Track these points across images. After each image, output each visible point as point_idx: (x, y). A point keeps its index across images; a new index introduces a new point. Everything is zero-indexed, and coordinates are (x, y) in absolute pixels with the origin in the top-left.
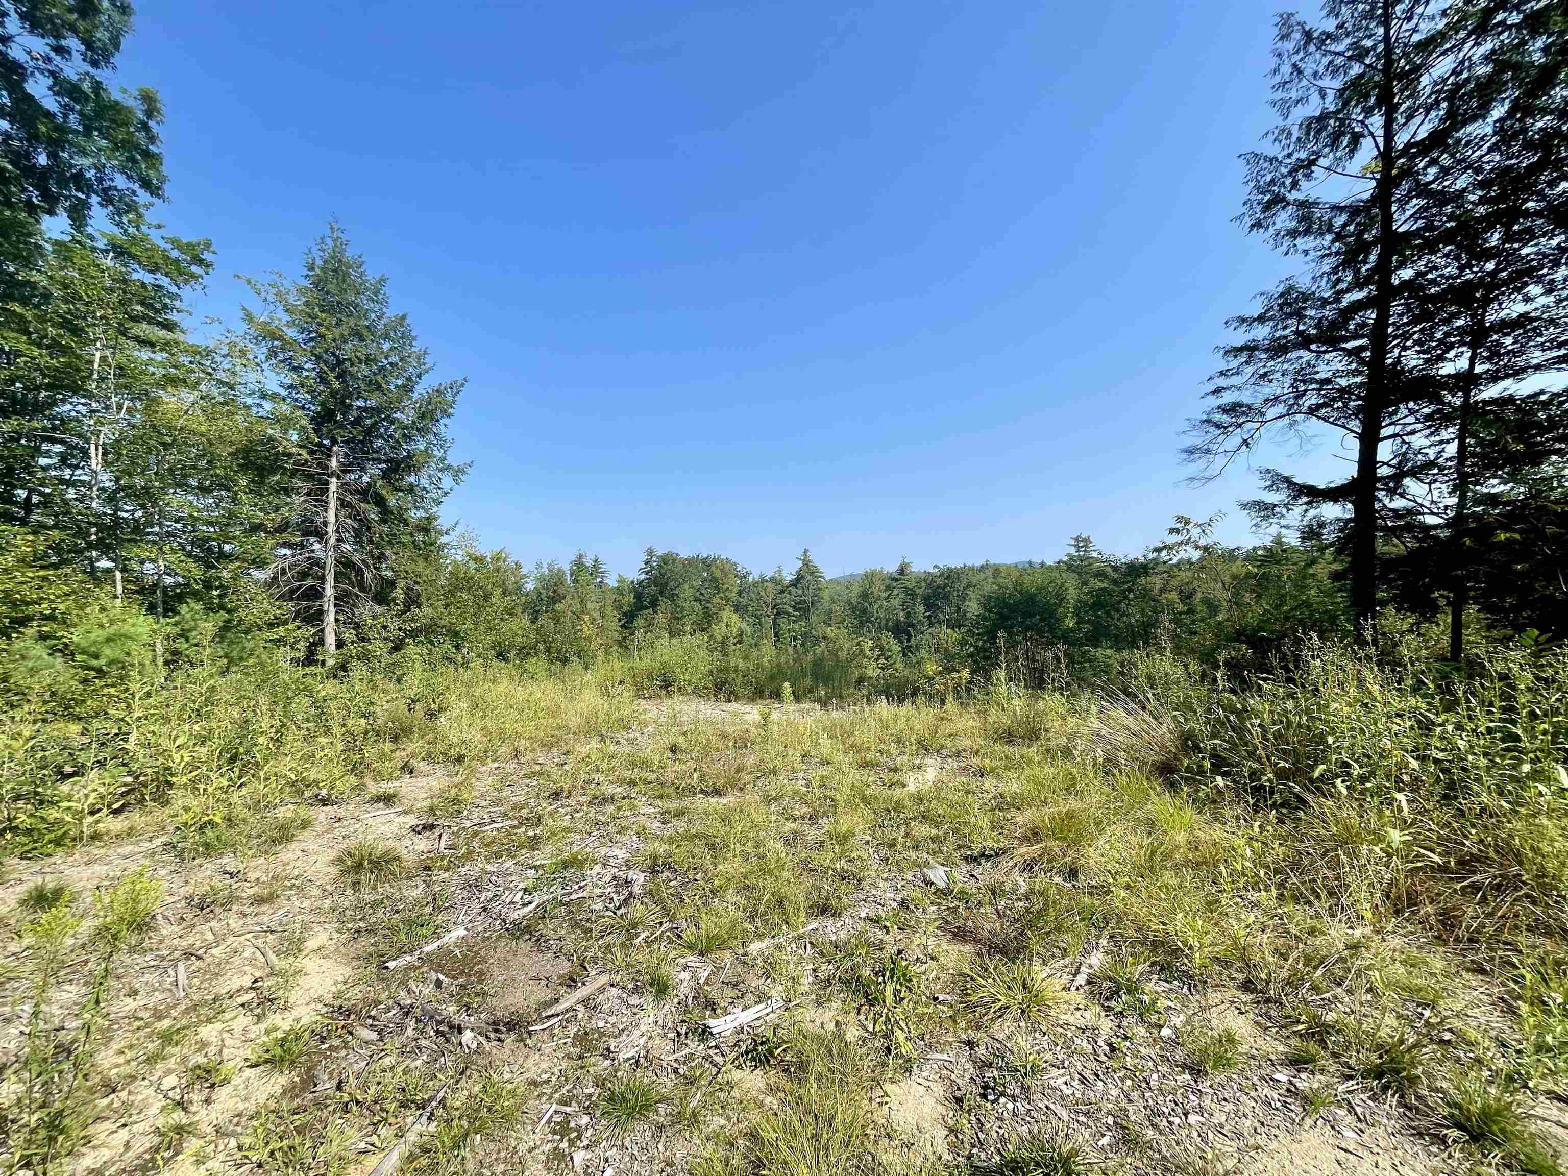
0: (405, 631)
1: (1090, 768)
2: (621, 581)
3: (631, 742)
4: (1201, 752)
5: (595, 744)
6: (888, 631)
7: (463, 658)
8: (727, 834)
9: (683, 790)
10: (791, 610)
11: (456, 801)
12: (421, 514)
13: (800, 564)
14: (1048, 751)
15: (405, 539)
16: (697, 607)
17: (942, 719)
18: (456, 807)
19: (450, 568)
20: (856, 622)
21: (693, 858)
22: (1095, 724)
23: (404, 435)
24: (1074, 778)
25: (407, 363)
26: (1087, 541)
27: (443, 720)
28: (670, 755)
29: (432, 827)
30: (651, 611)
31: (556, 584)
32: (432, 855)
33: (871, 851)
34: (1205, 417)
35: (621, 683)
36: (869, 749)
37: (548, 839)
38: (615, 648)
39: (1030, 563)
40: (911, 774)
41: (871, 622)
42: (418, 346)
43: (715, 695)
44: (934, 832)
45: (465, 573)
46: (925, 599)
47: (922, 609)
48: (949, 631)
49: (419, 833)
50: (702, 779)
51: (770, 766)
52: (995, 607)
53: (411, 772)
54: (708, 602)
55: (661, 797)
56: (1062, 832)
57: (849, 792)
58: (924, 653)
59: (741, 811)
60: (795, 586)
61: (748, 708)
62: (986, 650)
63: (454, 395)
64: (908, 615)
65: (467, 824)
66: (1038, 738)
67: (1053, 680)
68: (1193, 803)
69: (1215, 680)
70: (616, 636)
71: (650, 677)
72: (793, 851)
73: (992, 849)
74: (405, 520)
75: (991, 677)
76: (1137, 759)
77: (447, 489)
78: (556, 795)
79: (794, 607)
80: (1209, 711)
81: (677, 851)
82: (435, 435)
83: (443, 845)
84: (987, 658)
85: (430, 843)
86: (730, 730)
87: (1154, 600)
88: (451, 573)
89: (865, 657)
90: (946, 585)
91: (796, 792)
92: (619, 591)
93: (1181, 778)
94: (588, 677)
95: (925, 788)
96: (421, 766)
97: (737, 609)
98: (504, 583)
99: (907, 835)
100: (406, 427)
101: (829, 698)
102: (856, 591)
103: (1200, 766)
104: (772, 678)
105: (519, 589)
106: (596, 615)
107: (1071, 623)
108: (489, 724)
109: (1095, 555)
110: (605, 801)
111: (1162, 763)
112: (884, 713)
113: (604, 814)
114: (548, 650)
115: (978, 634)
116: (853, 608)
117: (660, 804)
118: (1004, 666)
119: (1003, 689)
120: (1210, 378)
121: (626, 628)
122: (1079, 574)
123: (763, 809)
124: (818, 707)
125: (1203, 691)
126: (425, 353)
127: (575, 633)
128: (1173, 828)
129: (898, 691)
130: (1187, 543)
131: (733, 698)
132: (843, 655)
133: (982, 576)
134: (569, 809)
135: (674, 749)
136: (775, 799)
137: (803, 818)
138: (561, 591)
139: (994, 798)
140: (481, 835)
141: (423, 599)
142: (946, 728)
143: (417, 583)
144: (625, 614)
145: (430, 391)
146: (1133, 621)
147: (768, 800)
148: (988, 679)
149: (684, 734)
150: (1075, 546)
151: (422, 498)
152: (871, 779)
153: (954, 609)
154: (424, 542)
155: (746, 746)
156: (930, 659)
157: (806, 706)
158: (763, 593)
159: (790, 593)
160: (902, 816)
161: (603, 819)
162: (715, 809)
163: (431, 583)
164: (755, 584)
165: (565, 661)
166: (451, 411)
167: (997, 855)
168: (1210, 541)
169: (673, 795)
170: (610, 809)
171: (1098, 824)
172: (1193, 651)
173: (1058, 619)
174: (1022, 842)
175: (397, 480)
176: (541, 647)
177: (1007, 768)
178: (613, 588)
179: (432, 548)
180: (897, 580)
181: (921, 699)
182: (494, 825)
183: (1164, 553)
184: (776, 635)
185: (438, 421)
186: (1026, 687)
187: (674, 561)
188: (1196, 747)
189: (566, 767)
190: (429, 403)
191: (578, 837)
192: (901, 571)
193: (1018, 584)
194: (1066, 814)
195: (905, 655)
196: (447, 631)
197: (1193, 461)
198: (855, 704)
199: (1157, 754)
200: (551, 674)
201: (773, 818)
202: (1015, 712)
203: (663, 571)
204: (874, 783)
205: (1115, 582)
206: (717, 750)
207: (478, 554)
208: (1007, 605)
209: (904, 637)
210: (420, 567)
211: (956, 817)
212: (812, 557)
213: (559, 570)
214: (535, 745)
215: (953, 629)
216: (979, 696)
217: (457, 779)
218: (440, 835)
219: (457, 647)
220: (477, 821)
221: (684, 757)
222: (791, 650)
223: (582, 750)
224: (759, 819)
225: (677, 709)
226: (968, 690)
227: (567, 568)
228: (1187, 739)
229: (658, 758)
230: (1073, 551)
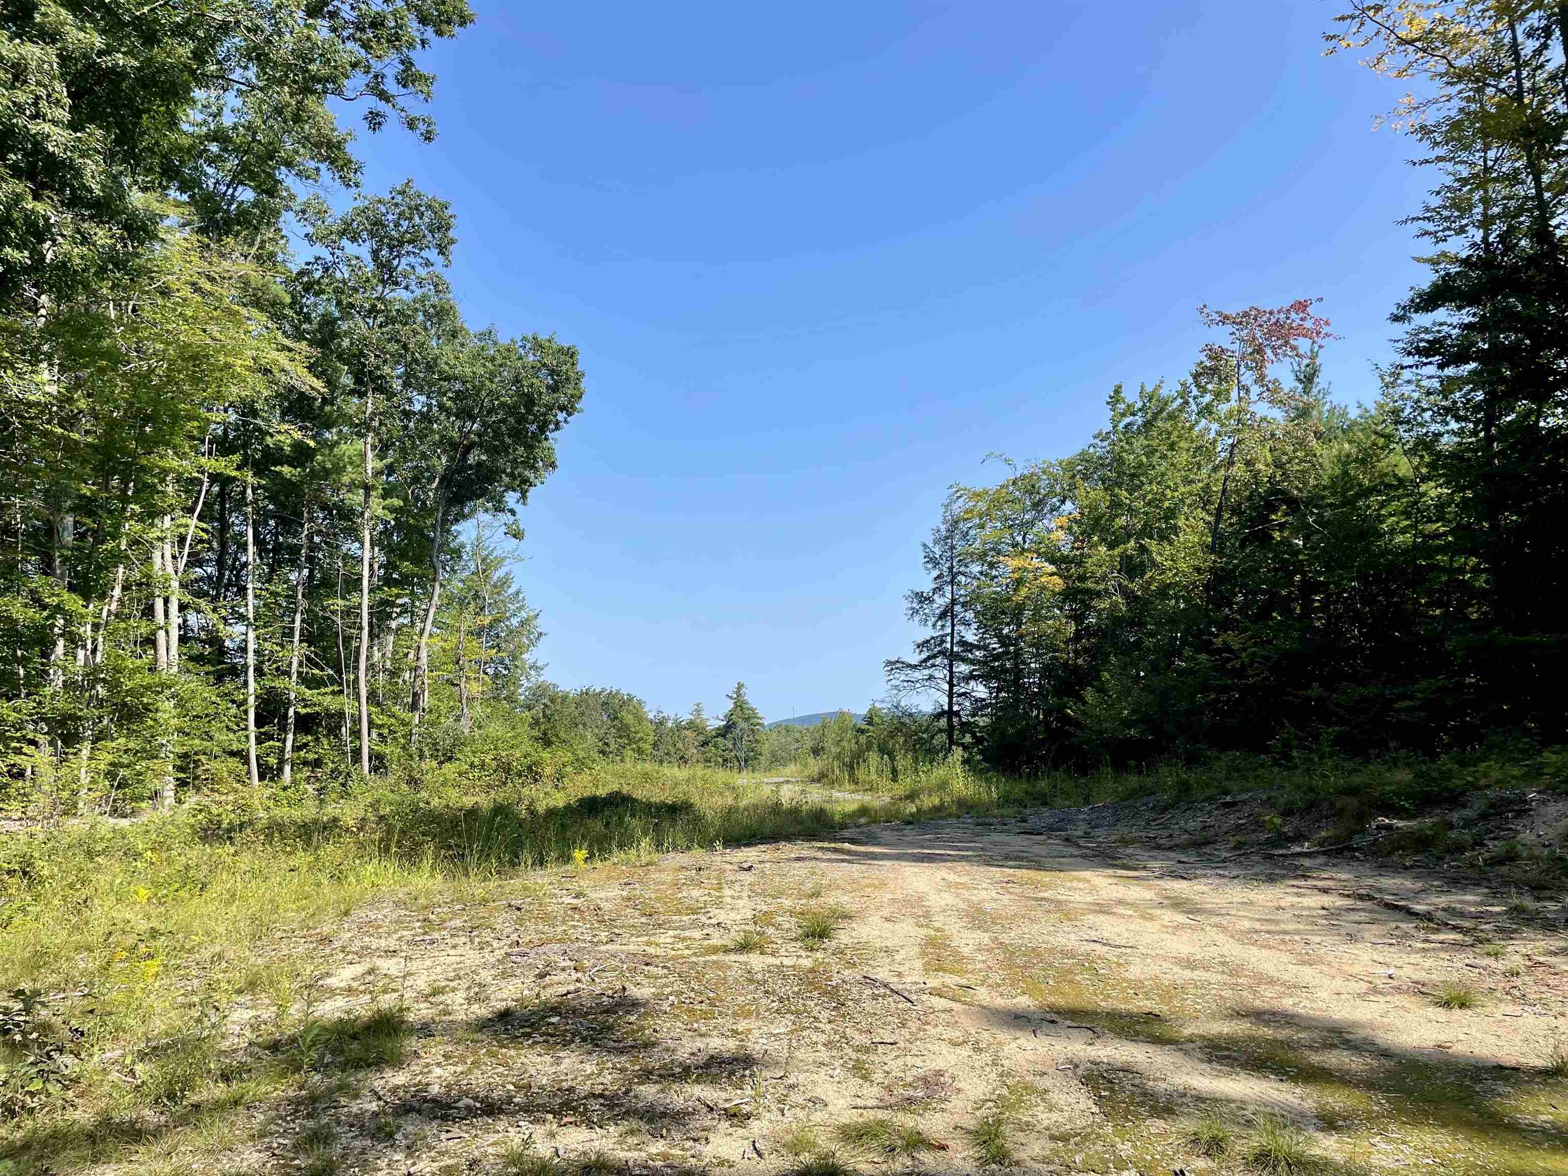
13: (730, 705)
60: (724, 736)
158: (679, 745)
159: (716, 746)
187: (564, 699)
212: (748, 695)
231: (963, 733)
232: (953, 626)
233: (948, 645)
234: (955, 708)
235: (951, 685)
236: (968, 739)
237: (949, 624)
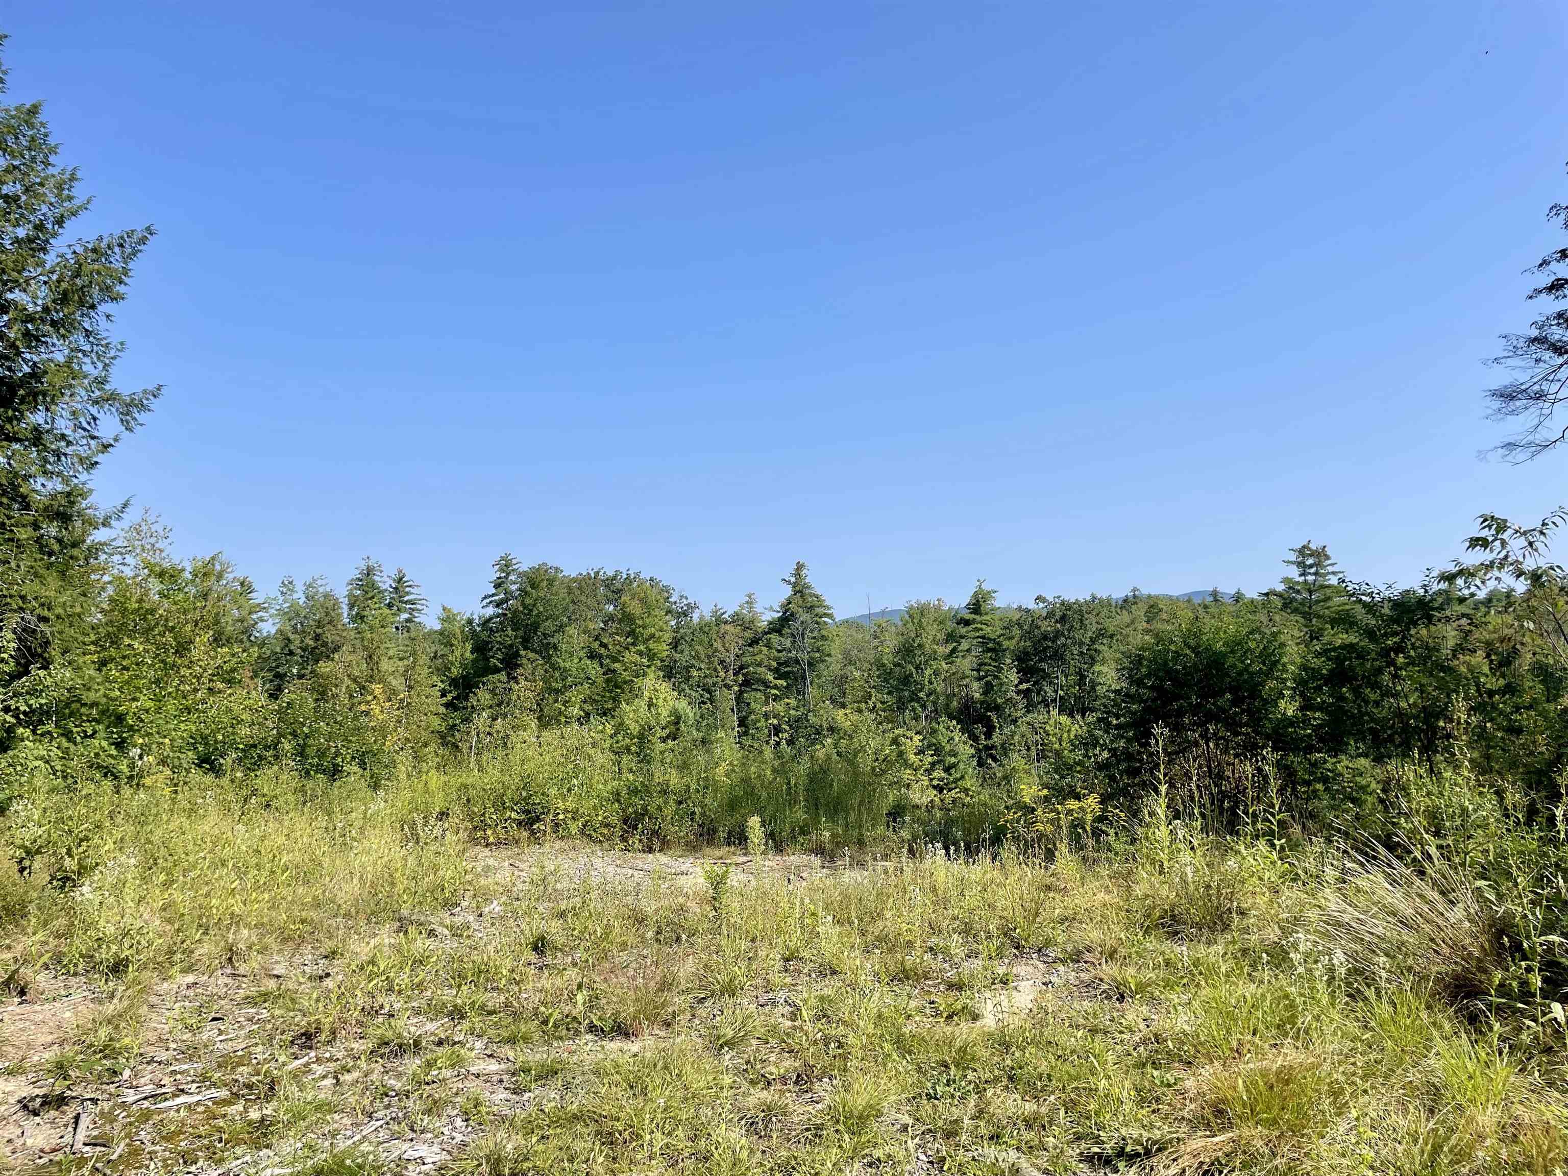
0: (16, 713)
1: (1321, 986)
2: (448, 618)
3: (456, 932)
4: (1525, 958)
5: (386, 936)
6: (951, 717)
7: (132, 766)
8: (639, 1112)
9: (556, 1026)
10: (770, 677)
11: (108, 1051)
12: (56, 485)
13: (788, 591)
14: (1245, 951)
15: (24, 534)
16: (594, 669)
17: (1049, 888)
18: (107, 1063)
19: (110, 590)
20: (891, 700)
21: (571, 1160)
22: (1331, 900)
23: (27, 334)
24: (1292, 1006)
25: (36, 195)
26: (1320, 555)
27: (86, 892)
28: (533, 957)
29: (61, 1101)
30: (503, 676)
31: (319, 624)
32: (59, 1156)
33: (911, 1145)
34: (1535, 333)
35: (443, 815)
36: (910, 944)
37: (288, 1125)
38: (432, 748)
39: (1215, 594)
40: (988, 994)
41: (918, 700)
42: (60, 164)
43: (624, 839)
44: (1030, 1107)
45: (140, 601)
46: (1019, 659)
47: (1013, 676)
48: (1064, 719)
49: (36, 1114)
50: (592, 1004)
51: (723, 977)
52: (1148, 676)
53: (22, 993)
54: (615, 660)
55: (512, 1040)
56: (1269, 1109)
57: (871, 1029)
58: (1016, 760)
59: (666, 1067)
60: (779, 632)
61: (686, 863)
62: (1129, 757)
63: (126, 259)
64: (988, 689)
65: (131, 1096)
66: (1226, 927)
67: (1255, 816)
68: (1511, 1053)
69: (1552, 819)
70: (436, 723)
71: (500, 805)
72: (763, 1145)
73: (1137, 1142)
74: (24, 497)
75: (1139, 810)
76: (1410, 969)
77: (107, 437)
78: (307, 1039)
79: (776, 671)
80: (1539, 880)
81: (541, 1147)
82: (88, 334)
83: (81, 1136)
84: (1133, 772)
85: (55, 1133)
86: (649, 907)
87: (1443, 669)
88: (112, 600)
89: (907, 765)
90: (1058, 634)
91: (774, 1030)
92: (444, 638)
93: (1489, 1006)
94: (378, 805)
95: (1015, 1022)
96: (41, 980)
97: (669, 672)
98: (217, 622)
99: (980, 1114)
100: (30, 319)
101: (838, 843)
102: (891, 642)
103: (1524, 983)
104: (733, 805)
105: (247, 631)
106: (397, 682)
107: (1289, 708)
108: (178, 896)
109: (1334, 581)
110: (401, 1050)
111: (1456, 977)
112: (941, 876)
113: (399, 1076)
114: (301, 752)
115: (1117, 727)
116: (886, 675)
117: (511, 1055)
118: (1163, 788)
119: (1163, 833)
120: (1545, 263)
121: (456, 708)
122: (1307, 616)
123: (708, 1063)
124: (816, 861)
125: (1531, 842)
126: (73, 178)
127: (356, 718)
128: (1472, 1101)
129: (967, 832)
130: (1501, 567)
131: (657, 845)
132: (865, 763)
133: (1125, 617)
134: (332, 1066)
135: (540, 946)
136: (730, 1044)
137: (784, 1080)
138: (329, 637)
139: (1145, 1041)
140: (157, 1118)
141: (54, 652)
142: (1057, 907)
143: (45, 620)
144: (454, 682)
145: (79, 250)
146: (1403, 704)
147: (719, 1045)
148: (1135, 814)
149: (562, 915)
150: (1300, 564)
151: (58, 454)
152: (913, 1004)
153: (1073, 678)
154: (60, 541)
155: (678, 939)
156: (1028, 772)
157: (795, 859)
158: (718, 645)
159: (768, 646)
160: (971, 1076)
161: (398, 1085)
162: (617, 1066)
163: (73, 619)
164: (703, 628)
165: (334, 773)
166: (120, 289)
167: (1148, 1153)
168: (1543, 564)
169: (536, 1036)
170: (412, 1064)
171: (1336, 1093)
172: (1513, 765)
173: (1265, 702)
174: (1195, 1128)
175: (10, 420)
176: (287, 745)
177: (1168, 985)
178: (431, 633)
179: (75, 552)
180: (967, 623)
181: (1008, 850)
182: (183, 1099)
183: (1460, 582)
184: (742, 722)
185: (93, 307)
186: (1205, 829)
187: (551, 582)
188: (1517, 947)
189: (329, 983)
190: (77, 274)
191: (347, 1121)
192: (976, 607)
193: (1193, 635)
194: (1278, 1073)
195: (981, 764)
196: (103, 713)
197: (1512, 413)
198: (886, 857)
199: (1447, 960)
200: (305, 798)
201: (727, 1080)
202: (1183, 880)
203: (528, 601)
204: (920, 1010)
205: (1370, 634)
206: (624, 946)
207: (166, 565)
208: (1170, 674)
209: (979, 729)
210: (51, 588)
211: (1072, 1078)
212: (811, 578)
213: (327, 596)
214: (269, 940)
215: (1071, 715)
216: (1117, 846)
217: (110, 1008)
218: (77, 1118)
219: (121, 745)
220: (149, 1089)
221: (560, 960)
222: (768, 752)
223: (361, 949)
224: (698, 1083)
225: (550, 866)
226: (1097, 834)
227: (342, 593)
228: (1501, 933)
229: (508, 963)
230: (1294, 573)
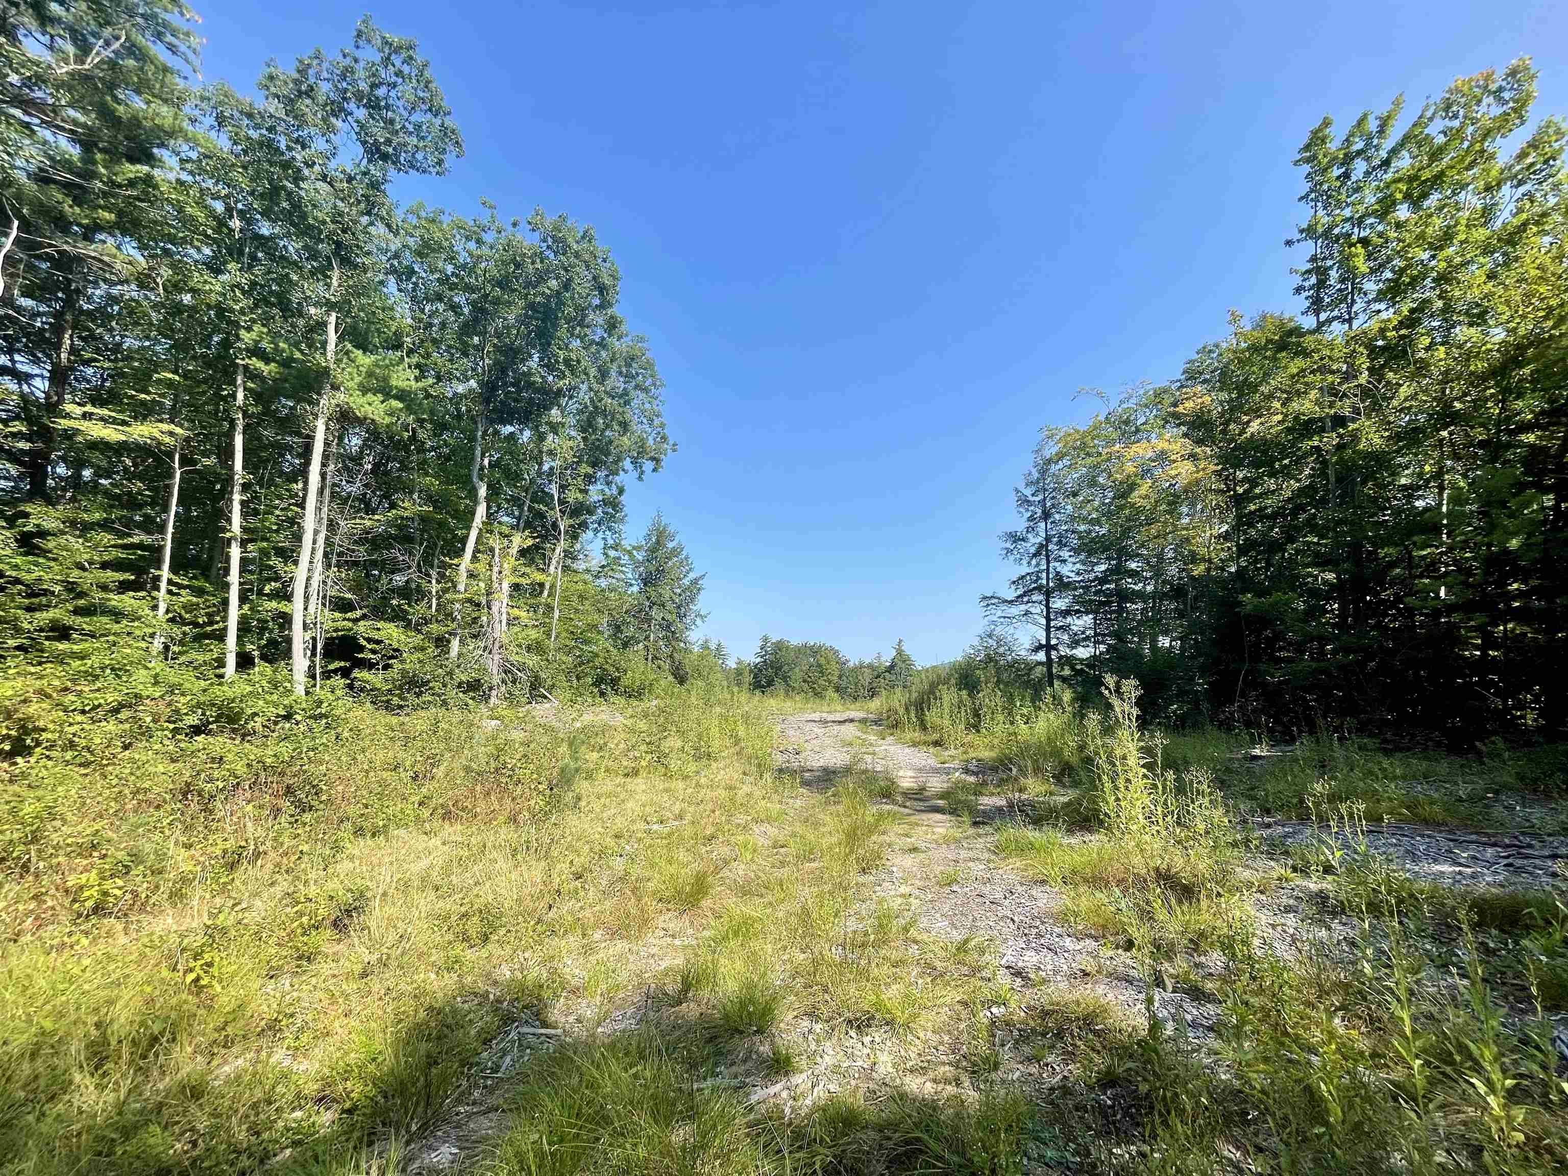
2: (740, 663)
13: (894, 653)
54: (815, 683)
60: (889, 671)
92: (738, 671)
97: (837, 689)
158: (860, 677)
159: (884, 678)
164: (854, 670)
178: (733, 669)
187: (786, 647)
203: (776, 656)
212: (905, 647)
231: (1061, 665)
232: (1048, 562)
233: (1044, 582)
234: (1053, 642)
235: (1048, 620)
236: (1067, 672)
237: (1044, 562)
